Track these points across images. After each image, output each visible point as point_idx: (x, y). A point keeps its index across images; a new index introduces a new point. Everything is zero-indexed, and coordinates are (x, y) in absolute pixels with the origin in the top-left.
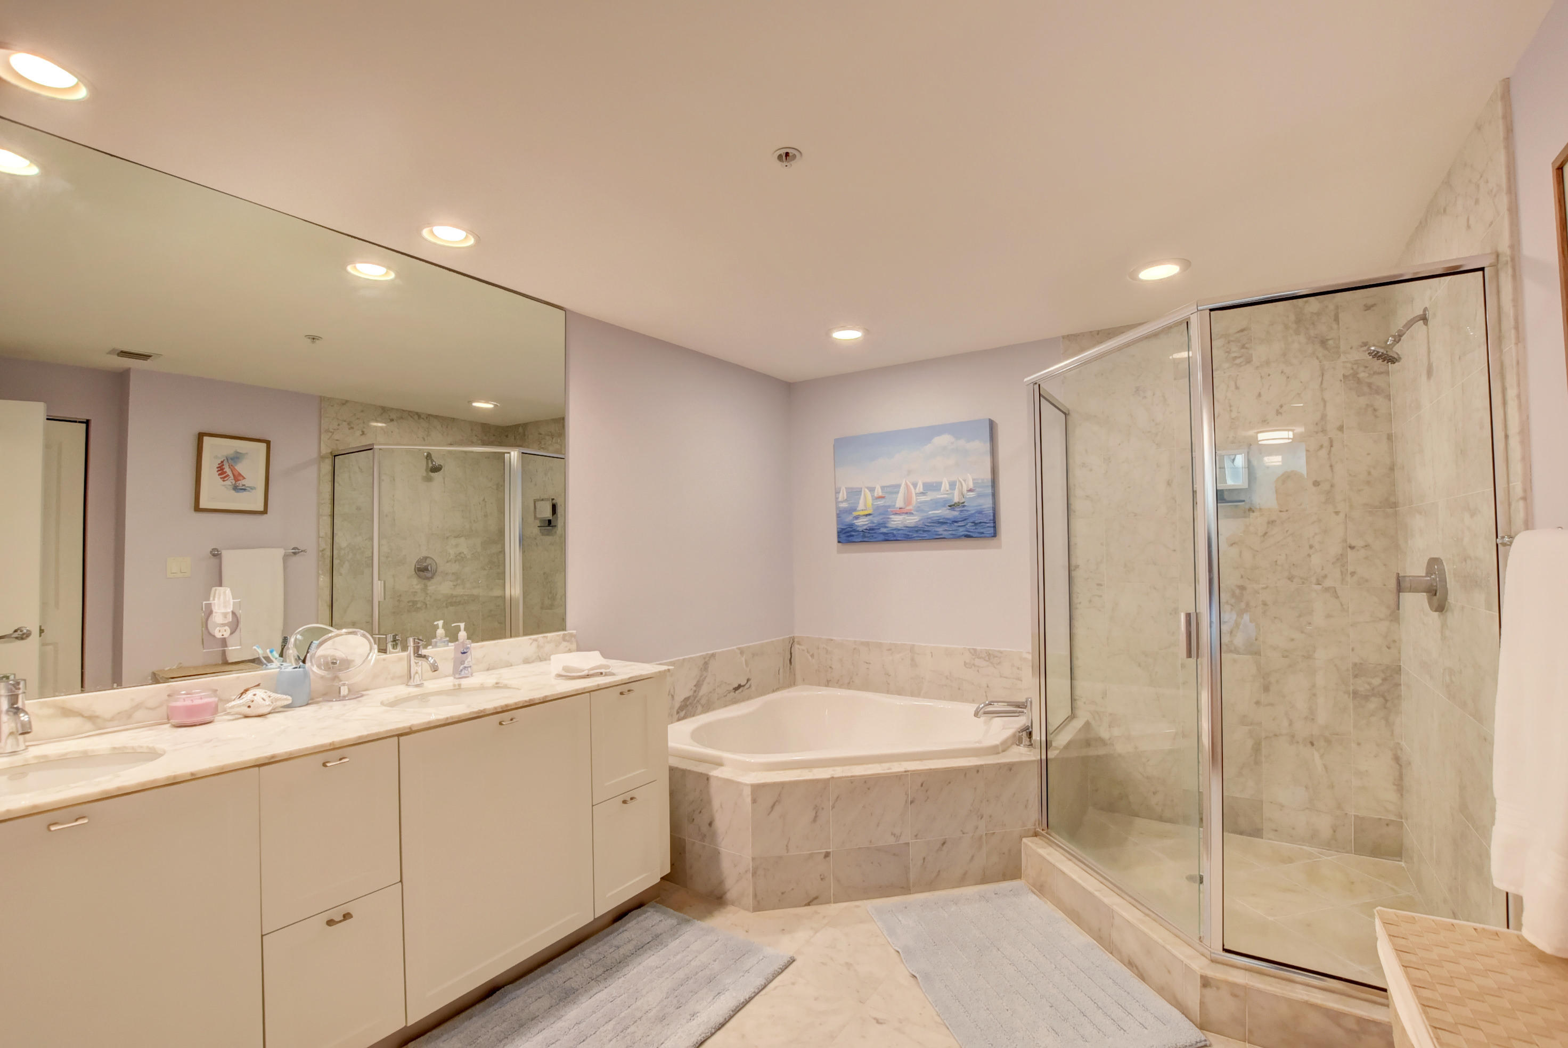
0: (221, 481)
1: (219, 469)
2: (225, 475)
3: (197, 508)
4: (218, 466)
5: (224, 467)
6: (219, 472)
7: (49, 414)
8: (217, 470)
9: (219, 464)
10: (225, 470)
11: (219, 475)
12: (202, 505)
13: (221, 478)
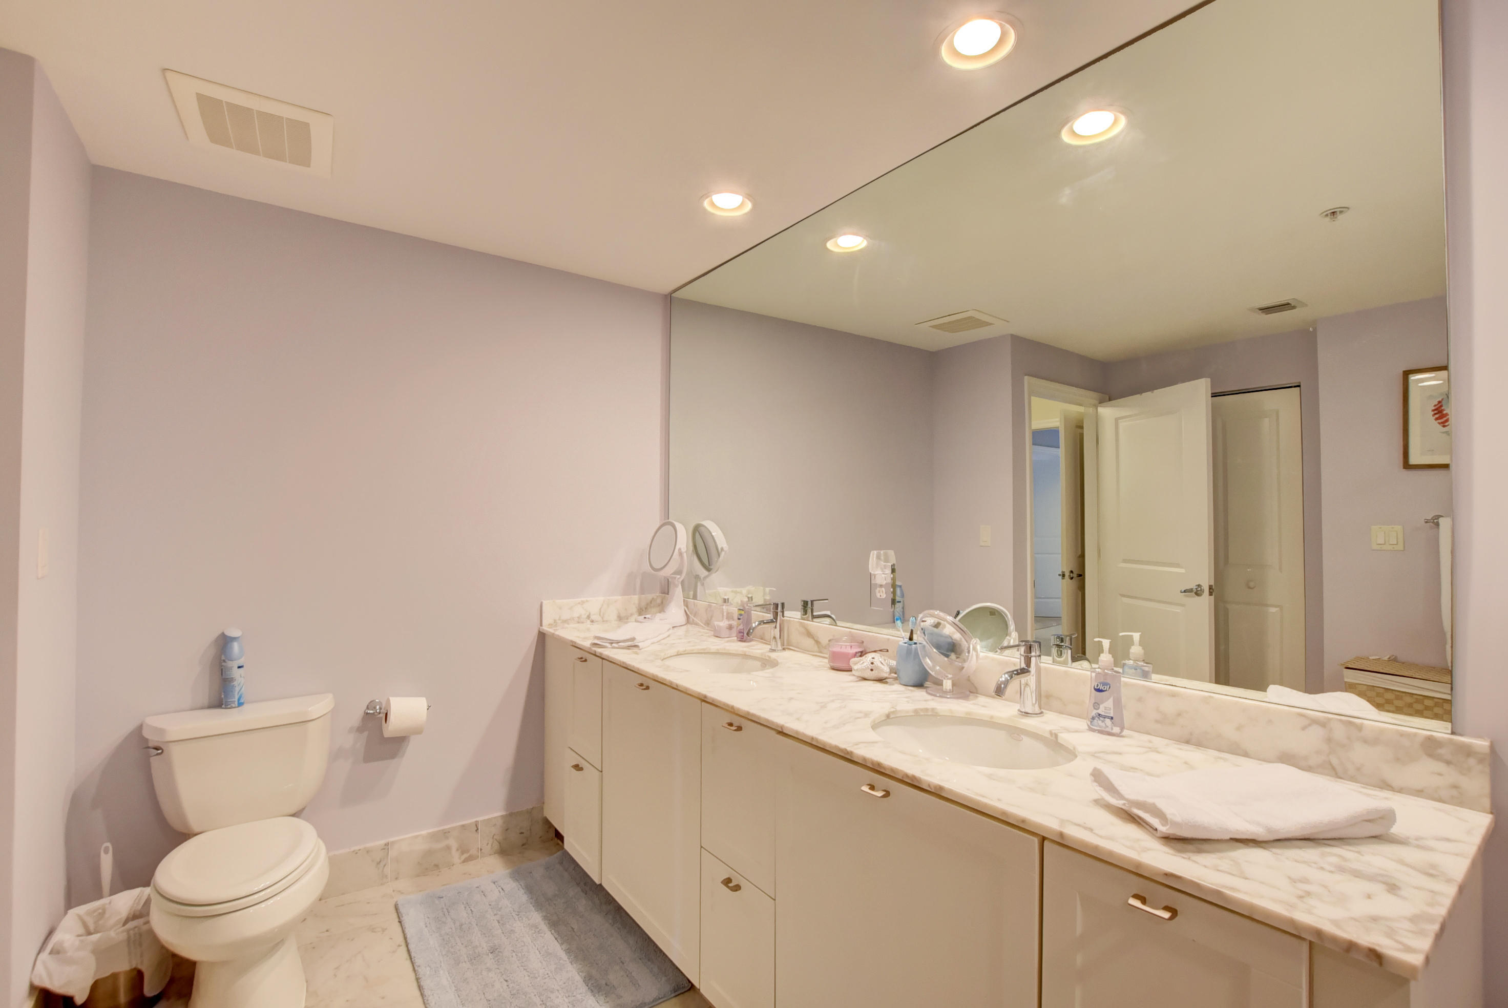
0: (1440, 427)
1: (1436, 412)
2: (1445, 419)
3: (1407, 465)
4: (1434, 408)
5: (1443, 408)
6: (1437, 416)
7: (1213, 392)
8: (1433, 413)
9: (1435, 406)
10: (1445, 412)
11: (1437, 419)
12: (1413, 460)
13: (1439, 423)
